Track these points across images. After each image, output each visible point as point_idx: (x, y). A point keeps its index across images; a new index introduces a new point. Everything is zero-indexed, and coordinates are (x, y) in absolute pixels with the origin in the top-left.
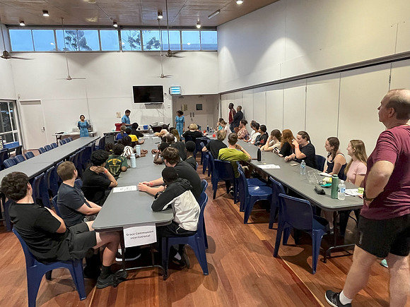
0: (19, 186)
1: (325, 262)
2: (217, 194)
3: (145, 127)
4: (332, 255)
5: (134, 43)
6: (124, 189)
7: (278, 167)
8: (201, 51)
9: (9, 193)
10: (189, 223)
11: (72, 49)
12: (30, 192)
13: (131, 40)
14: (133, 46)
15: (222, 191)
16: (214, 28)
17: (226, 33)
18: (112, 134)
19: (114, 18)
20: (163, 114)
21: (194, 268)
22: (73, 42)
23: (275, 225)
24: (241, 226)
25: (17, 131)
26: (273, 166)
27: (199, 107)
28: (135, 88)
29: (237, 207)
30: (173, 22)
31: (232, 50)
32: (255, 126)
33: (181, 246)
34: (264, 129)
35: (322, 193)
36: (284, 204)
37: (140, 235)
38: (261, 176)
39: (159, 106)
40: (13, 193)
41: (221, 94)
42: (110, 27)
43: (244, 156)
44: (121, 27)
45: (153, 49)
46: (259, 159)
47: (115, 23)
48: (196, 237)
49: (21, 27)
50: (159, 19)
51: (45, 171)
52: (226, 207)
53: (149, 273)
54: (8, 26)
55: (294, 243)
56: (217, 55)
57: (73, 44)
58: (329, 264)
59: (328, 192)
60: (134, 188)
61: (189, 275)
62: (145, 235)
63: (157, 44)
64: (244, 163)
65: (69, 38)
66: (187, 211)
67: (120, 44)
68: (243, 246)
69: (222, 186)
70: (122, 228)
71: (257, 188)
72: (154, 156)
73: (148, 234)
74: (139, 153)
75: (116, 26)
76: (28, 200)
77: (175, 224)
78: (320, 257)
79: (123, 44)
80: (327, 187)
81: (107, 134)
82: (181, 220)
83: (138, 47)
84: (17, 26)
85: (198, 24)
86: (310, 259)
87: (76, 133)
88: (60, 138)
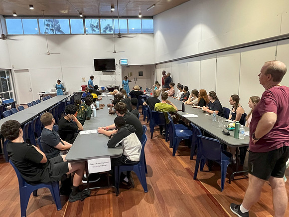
0: (14, 130)
1: (230, 183)
2: (154, 135)
3: (103, 88)
4: (235, 178)
5: (94, 28)
6: (88, 132)
7: (197, 116)
8: (142, 34)
9: (7, 135)
10: (134, 156)
11: (50, 32)
12: (21, 134)
13: (92, 26)
14: (94, 30)
15: (157, 133)
16: (151, 17)
17: (159, 21)
18: (79, 93)
19: (80, 10)
20: (115, 78)
21: (137, 188)
22: (51, 28)
23: (195, 157)
24: (170, 158)
25: (12, 91)
26: (193, 115)
27: (141, 74)
28: (95, 60)
29: (168, 145)
30: (122, 13)
31: (163, 33)
32: (180, 87)
33: (129, 173)
34: (187, 89)
35: (228, 134)
36: (201, 142)
37: (100, 165)
38: (184, 122)
39: (113, 73)
40: (9, 135)
41: (156, 64)
42: (77, 17)
43: (172, 108)
44: (85, 17)
45: (108, 32)
46: (183, 110)
47: (81, 14)
48: (139, 166)
49: (14, 17)
50: (112, 11)
51: (32, 119)
52: (160, 145)
53: (106, 191)
54: (5, 16)
55: (208, 169)
56: (154, 36)
57: (51, 29)
58: (233, 184)
59: (232, 133)
60: (95, 131)
61: (134, 192)
62: (103, 164)
63: (111, 29)
64: (172, 113)
65: (48, 25)
66: (132, 147)
67: (85, 29)
68: (172, 172)
69: (157, 130)
70: (87, 160)
71: (182, 131)
72: (109, 108)
73: (105, 164)
74: (98, 107)
75: (81, 16)
76: (20, 140)
77: (124, 157)
78: (227, 179)
79: (86, 29)
80: (231, 130)
81: (76, 93)
82: (128, 154)
83: (97, 31)
84: (11, 17)
85: (140, 14)
86: (219, 181)
87: (54, 93)
88: (42, 96)
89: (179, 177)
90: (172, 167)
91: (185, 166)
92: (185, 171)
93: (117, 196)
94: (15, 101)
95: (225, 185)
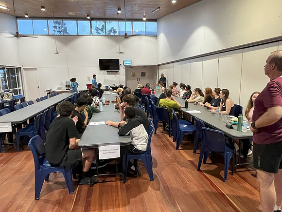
2: (157, 131)
3: (107, 87)
4: (237, 170)
6: (97, 123)
7: (200, 112)
8: (145, 36)
10: (141, 145)
15: (160, 129)
16: (155, 20)
17: (163, 24)
19: (88, 12)
20: (119, 78)
22: (58, 29)
23: (198, 151)
24: (174, 151)
25: (21, 88)
26: (196, 112)
27: (143, 74)
28: (100, 60)
29: (171, 139)
32: (183, 86)
34: (189, 88)
35: (231, 128)
39: (116, 73)
41: (159, 65)
42: (85, 19)
43: (176, 104)
44: (92, 19)
47: (88, 16)
48: (146, 155)
56: (157, 39)
57: (58, 31)
58: (235, 176)
59: (235, 127)
60: (103, 123)
61: (140, 181)
63: (115, 32)
65: (55, 27)
66: (140, 137)
67: (91, 31)
68: (176, 163)
69: (160, 126)
70: (98, 146)
71: (186, 126)
73: (114, 151)
75: (89, 18)
77: (132, 146)
78: (229, 171)
79: (93, 30)
80: (234, 124)
82: (136, 143)
83: (102, 33)
84: (23, 18)
85: (144, 17)
86: (222, 173)
89: (183, 168)
90: (176, 159)
91: (189, 158)
92: (189, 163)
93: (124, 183)
94: (23, 97)
95: (228, 176)
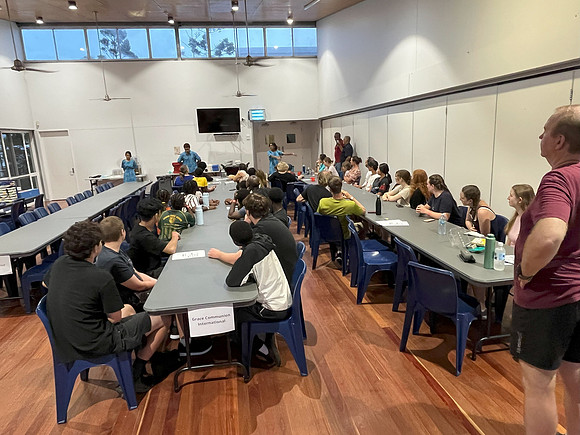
1: (474, 360)
2: (318, 263)
3: (215, 168)
4: (484, 349)
5: (197, 47)
6: (187, 255)
7: (406, 224)
8: (293, 57)
11: (109, 56)
13: (193, 43)
14: (196, 51)
15: (325, 257)
16: (313, 24)
17: (329, 31)
18: (167, 177)
21: (287, 366)
22: (111, 46)
25: (37, 174)
26: (399, 223)
27: (291, 139)
29: (347, 281)
30: (253, 16)
32: (372, 165)
33: (269, 336)
34: (385, 169)
35: (471, 261)
36: (416, 275)
37: (212, 320)
39: (235, 138)
41: (322, 119)
42: (164, 24)
43: (356, 207)
44: (179, 25)
45: (225, 55)
47: (170, 18)
48: (290, 322)
49: (39, 25)
50: (233, 12)
53: (224, 373)
54: (20, 25)
55: (428, 331)
56: (317, 63)
58: (479, 362)
60: (201, 254)
62: (218, 319)
65: (105, 42)
67: (178, 49)
69: (325, 251)
71: (377, 253)
75: (172, 22)
78: (467, 352)
79: (182, 48)
81: (162, 178)
83: (204, 53)
85: (290, 17)
87: (119, 177)
88: (95, 184)
89: (371, 346)
90: (355, 327)
92: (383, 334)
93: (246, 382)
94: (41, 193)
95: (464, 364)
